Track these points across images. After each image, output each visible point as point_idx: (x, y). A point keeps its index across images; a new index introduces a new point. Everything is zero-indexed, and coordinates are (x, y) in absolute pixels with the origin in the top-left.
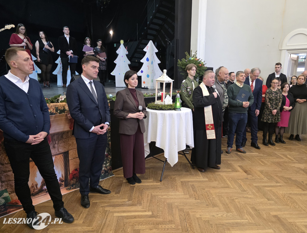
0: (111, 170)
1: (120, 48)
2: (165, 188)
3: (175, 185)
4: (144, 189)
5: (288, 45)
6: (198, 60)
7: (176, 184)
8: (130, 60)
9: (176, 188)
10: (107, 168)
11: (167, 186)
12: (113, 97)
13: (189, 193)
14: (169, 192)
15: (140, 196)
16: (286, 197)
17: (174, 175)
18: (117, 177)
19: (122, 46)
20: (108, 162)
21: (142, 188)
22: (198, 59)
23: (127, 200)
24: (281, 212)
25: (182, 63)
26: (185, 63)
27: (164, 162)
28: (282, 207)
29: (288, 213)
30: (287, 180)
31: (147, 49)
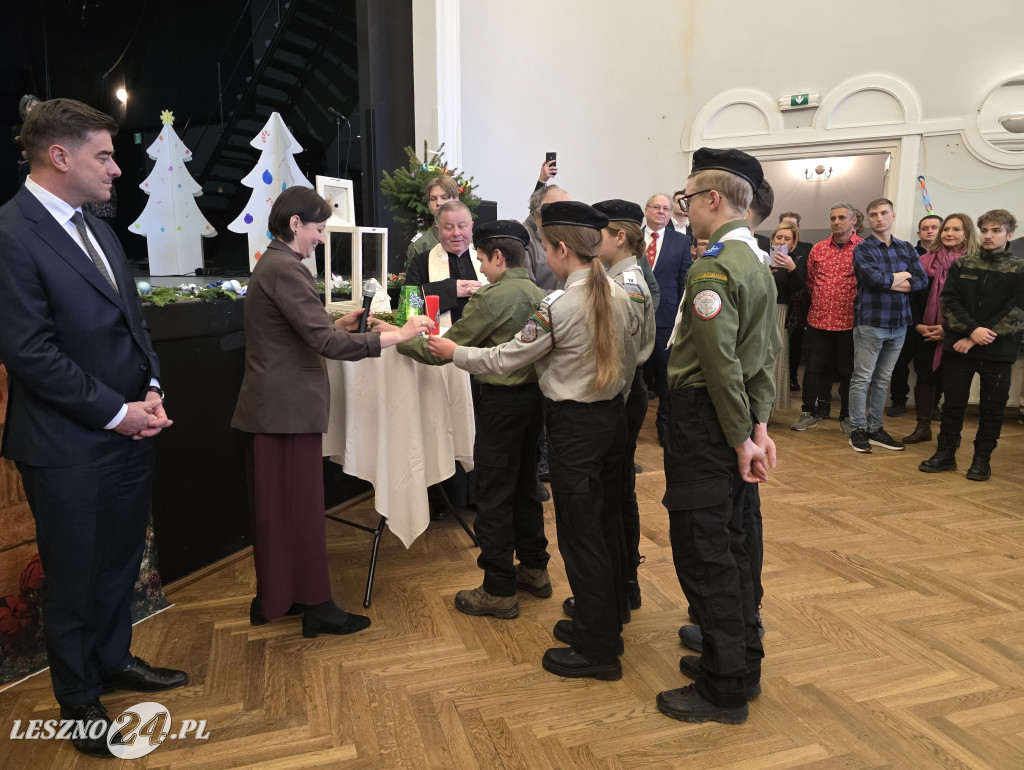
0: (155, 585)
1: (161, 138)
2: (389, 632)
3: (423, 615)
4: (307, 649)
5: (706, 137)
7: (426, 612)
8: (199, 180)
9: (430, 628)
11: (392, 622)
12: (154, 294)
13: (483, 642)
14: (407, 646)
15: (292, 681)
16: (810, 610)
17: (411, 577)
18: (183, 613)
19: (168, 133)
21: (296, 644)
23: (241, 706)
24: (818, 668)
25: (396, 184)
26: (408, 181)
27: (373, 531)
28: (814, 648)
29: (839, 668)
30: (789, 552)
31: (264, 142)
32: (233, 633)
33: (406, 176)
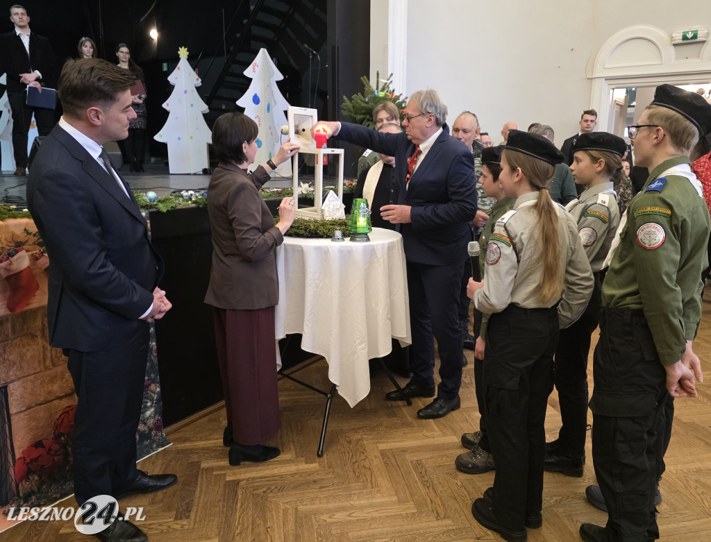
0: (158, 428)
1: (179, 69)
2: (336, 481)
3: (364, 467)
4: (272, 491)
5: (607, 66)
6: (398, 98)
7: (367, 464)
8: (207, 102)
9: (369, 480)
10: (145, 424)
11: (339, 471)
12: (159, 201)
13: (412, 495)
14: (350, 496)
15: (258, 521)
17: (356, 430)
18: (179, 452)
19: (184, 64)
20: (149, 404)
21: (262, 487)
22: (398, 94)
25: (353, 107)
26: (363, 105)
27: (326, 395)
31: (254, 72)
32: (214, 473)
33: (361, 100)
